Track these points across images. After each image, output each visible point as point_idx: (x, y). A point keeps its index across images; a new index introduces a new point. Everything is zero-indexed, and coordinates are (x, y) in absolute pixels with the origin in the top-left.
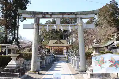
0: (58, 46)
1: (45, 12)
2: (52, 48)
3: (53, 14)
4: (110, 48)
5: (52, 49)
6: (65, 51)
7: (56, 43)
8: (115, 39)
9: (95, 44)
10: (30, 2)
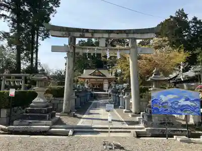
2: (87, 81)
3: (95, 32)
4: (173, 82)
6: (106, 86)
8: (181, 70)
9: (155, 75)
10: (55, 10)
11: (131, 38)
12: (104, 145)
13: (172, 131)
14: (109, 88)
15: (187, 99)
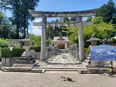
0: (60, 42)
1: (51, 12)
3: (57, 13)
5: (56, 45)
7: (59, 39)
9: (93, 37)
10: (37, 4)
11: (79, 16)
12: (61, 78)
13: (102, 70)
14: (68, 47)
15: (112, 51)
